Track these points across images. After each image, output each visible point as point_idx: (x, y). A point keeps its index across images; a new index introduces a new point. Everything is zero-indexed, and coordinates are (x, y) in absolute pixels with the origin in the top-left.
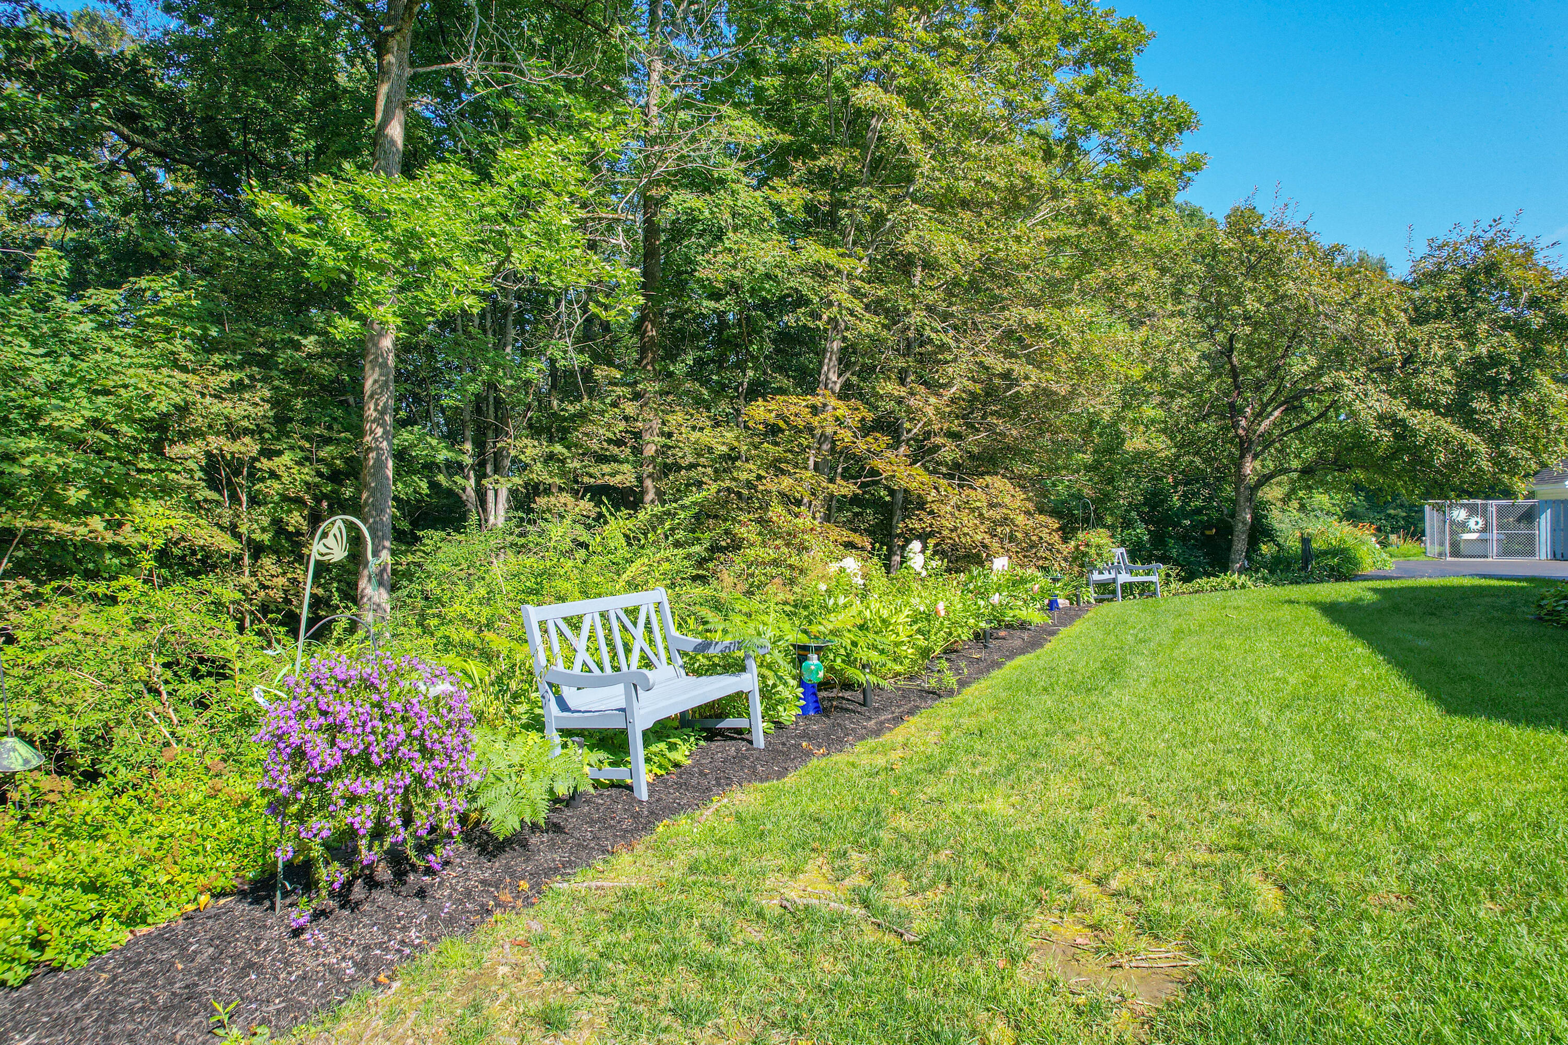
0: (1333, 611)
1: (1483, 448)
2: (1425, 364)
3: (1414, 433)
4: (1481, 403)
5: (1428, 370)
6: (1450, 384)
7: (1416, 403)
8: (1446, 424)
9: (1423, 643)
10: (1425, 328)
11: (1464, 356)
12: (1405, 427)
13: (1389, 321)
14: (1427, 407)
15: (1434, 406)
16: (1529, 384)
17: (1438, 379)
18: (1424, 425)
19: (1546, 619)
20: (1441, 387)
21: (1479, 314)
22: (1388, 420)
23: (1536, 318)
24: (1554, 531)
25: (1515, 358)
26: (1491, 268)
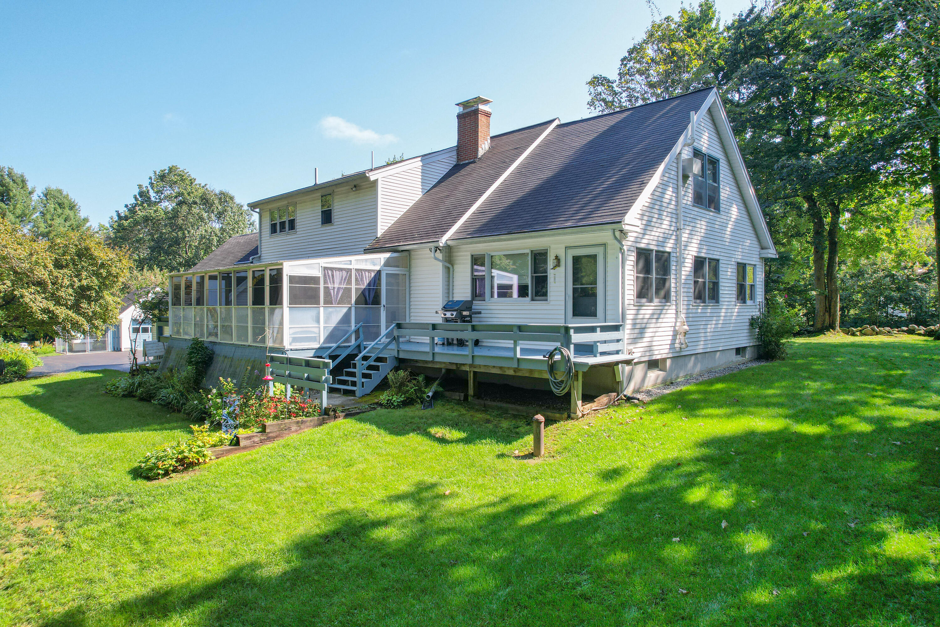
0: (28, 400)
1: (85, 323)
2: (61, 286)
3: (57, 317)
4: (84, 305)
5: (63, 289)
6: (72, 295)
7: (58, 302)
8: (70, 313)
9: (70, 411)
10: (62, 271)
11: (77, 284)
12: (54, 314)
13: (45, 267)
14: (62, 305)
15: (66, 305)
16: (102, 297)
17: (68, 294)
18: (62, 313)
19: (108, 393)
20: (68, 297)
21: (83, 267)
22: (46, 311)
23: (104, 272)
24: (114, 338)
25: (97, 288)
26: (87, 249)
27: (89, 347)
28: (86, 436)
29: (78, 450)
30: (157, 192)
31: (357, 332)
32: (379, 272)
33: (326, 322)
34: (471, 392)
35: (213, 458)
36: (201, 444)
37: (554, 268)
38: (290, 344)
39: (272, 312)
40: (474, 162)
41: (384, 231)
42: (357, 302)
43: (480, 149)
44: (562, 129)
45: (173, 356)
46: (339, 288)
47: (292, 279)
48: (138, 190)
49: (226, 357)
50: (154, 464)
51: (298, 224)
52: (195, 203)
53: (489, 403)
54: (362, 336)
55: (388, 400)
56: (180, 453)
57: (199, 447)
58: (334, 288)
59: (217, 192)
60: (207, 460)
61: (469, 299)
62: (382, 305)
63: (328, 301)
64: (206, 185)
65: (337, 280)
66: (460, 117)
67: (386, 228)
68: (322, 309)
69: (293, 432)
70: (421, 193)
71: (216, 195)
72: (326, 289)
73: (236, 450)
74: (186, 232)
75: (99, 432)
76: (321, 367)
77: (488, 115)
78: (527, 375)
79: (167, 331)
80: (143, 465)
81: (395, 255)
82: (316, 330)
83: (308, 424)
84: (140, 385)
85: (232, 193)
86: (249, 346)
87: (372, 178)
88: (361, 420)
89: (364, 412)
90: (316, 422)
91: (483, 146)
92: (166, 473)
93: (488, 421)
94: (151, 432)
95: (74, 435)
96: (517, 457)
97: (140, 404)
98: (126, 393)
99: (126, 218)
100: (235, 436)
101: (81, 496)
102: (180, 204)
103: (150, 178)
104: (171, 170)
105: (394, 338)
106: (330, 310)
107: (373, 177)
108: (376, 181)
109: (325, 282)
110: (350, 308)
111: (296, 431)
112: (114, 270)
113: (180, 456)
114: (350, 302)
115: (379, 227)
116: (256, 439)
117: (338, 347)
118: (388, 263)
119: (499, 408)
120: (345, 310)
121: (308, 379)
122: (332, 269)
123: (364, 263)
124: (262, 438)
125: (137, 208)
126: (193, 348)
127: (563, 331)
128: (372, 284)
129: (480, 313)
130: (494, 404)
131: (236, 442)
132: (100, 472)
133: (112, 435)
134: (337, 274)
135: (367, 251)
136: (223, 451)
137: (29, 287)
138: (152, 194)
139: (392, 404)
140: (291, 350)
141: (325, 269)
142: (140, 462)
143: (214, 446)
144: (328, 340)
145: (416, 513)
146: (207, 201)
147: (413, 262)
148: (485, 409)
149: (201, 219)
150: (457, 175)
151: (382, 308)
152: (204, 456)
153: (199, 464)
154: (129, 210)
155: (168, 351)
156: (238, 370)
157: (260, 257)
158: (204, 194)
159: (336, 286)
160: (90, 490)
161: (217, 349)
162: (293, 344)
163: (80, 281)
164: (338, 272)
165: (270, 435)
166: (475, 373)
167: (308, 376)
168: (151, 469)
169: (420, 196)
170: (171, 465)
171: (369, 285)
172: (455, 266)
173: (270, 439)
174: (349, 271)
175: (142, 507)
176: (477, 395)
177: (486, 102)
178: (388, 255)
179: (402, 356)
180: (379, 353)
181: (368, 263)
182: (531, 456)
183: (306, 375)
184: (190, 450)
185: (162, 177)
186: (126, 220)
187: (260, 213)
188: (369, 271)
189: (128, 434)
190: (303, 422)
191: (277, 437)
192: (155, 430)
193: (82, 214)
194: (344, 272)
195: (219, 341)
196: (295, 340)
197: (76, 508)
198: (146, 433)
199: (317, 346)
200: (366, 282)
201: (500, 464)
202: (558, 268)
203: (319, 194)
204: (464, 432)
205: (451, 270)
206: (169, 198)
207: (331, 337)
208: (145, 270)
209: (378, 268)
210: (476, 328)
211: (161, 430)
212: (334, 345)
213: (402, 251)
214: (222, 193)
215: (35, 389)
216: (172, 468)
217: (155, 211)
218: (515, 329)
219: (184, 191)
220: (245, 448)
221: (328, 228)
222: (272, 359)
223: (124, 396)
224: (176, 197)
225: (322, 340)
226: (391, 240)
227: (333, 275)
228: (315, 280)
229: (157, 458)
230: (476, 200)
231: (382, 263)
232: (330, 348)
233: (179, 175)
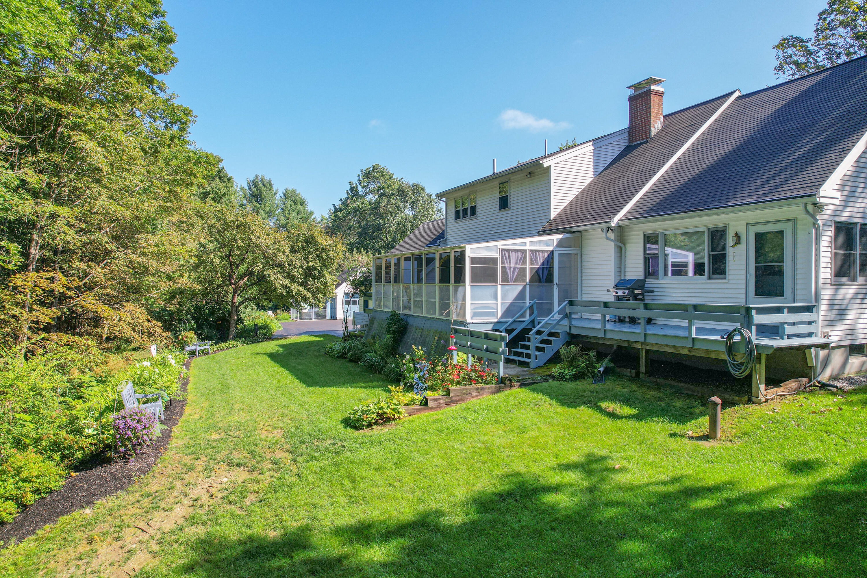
0: (272, 356)
1: (311, 297)
2: (295, 267)
3: (292, 292)
4: (310, 282)
5: (296, 270)
6: (302, 274)
7: (292, 281)
8: (301, 288)
9: (300, 367)
10: (295, 255)
11: (306, 266)
12: (290, 289)
13: (284, 252)
14: (295, 282)
15: (297, 282)
16: (323, 276)
17: (298, 273)
18: (295, 289)
19: (327, 354)
20: (299, 276)
21: (309, 252)
22: (284, 287)
23: (324, 255)
24: (331, 309)
25: (319, 268)
26: (313, 237)
27: (313, 315)
28: (311, 389)
29: (306, 399)
30: (363, 188)
31: (531, 308)
32: (552, 252)
33: (503, 299)
34: (643, 369)
35: (406, 415)
36: (397, 403)
37: (733, 246)
38: (472, 318)
39: (456, 290)
40: (647, 142)
41: (556, 213)
42: (531, 281)
43: (652, 129)
44: (744, 100)
45: (376, 324)
46: (515, 268)
47: (473, 260)
48: (349, 186)
49: (417, 328)
50: (360, 416)
51: (479, 210)
52: (393, 195)
53: (662, 381)
54: (536, 312)
55: (560, 373)
56: (380, 409)
57: (395, 404)
58: (510, 267)
59: (411, 184)
60: (401, 417)
61: (642, 277)
62: (555, 283)
63: (505, 280)
64: (402, 179)
65: (513, 261)
66: (631, 99)
67: (559, 211)
68: (499, 287)
69: (473, 397)
70: (592, 176)
71: (410, 187)
72: (504, 269)
73: (425, 409)
74: (386, 220)
75: (320, 387)
76: (499, 339)
77: (660, 94)
78: (703, 355)
79: (371, 304)
80: (352, 416)
81: (568, 236)
82: (494, 306)
83: (487, 391)
84: (350, 348)
85: (423, 184)
86: (437, 319)
87: (546, 165)
88: (534, 390)
89: (537, 383)
90: (494, 389)
91: (656, 126)
92: (369, 425)
93: (660, 399)
94: (358, 389)
95: (303, 387)
96: (691, 438)
97: (349, 365)
98: (340, 355)
99: (340, 210)
100: (424, 397)
101: (308, 437)
102: (381, 196)
103: (359, 176)
104: (374, 167)
105: (566, 315)
106: (507, 287)
107: (546, 163)
108: (550, 167)
109: (503, 263)
110: (525, 286)
111: (476, 396)
112: (332, 254)
113: (380, 412)
114: (524, 281)
115: (552, 210)
116: (442, 401)
117: (514, 322)
118: (560, 245)
119: (672, 387)
120: (520, 288)
121: (487, 350)
122: (508, 250)
123: (538, 244)
124: (447, 400)
125: (349, 201)
126: (391, 319)
127: (743, 311)
128: (546, 264)
129: (653, 291)
130: (668, 382)
131: (425, 403)
132: (321, 418)
133: (330, 389)
134: (513, 255)
135: (541, 233)
136: (414, 409)
137: (273, 268)
138: (360, 189)
139: (564, 377)
140: (472, 323)
141: (503, 250)
142: (350, 414)
143: (407, 405)
144: (504, 315)
145: (586, 484)
146: (403, 192)
147: (585, 242)
148: (658, 387)
149: (398, 208)
150: (629, 156)
151: (555, 286)
152: (399, 412)
153: (394, 419)
154: (343, 203)
155: (372, 321)
156: (427, 340)
157: (446, 240)
158: (400, 186)
159: (512, 265)
160: (314, 433)
161: (411, 321)
162: (474, 318)
163: (307, 263)
164: (514, 253)
165: (454, 398)
166: (647, 351)
167: (487, 348)
168: (357, 421)
169: (592, 179)
170: (373, 418)
171: (543, 264)
172: (628, 246)
173: (454, 402)
174: (524, 252)
175: (351, 451)
176: (649, 373)
177: (657, 82)
178: (560, 236)
179: (574, 331)
180: (552, 328)
181: (542, 245)
182: (705, 438)
183: (485, 346)
184: (388, 407)
185: (367, 174)
186: (341, 212)
187: (446, 202)
188: (543, 251)
189: (341, 389)
190: (482, 389)
191: (459, 400)
192: (362, 387)
193: (309, 209)
194: (519, 253)
195: (412, 313)
196: (475, 315)
197: (304, 446)
198: (355, 389)
199: (495, 320)
200: (540, 262)
201: (672, 443)
202: (738, 246)
203: (496, 183)
204: (635, 408)
205: (623, 249)
206: (372, 192)
207: (507, 312)
208: (354, 252)
209: (551, 249)
210: (648, 307)
211: (365, 387)
212: (510, 320)
213: (574, 232)
214: (415, 185)
215: (277, 348)
216: (373, 421)
217: (362, 203)
218: (691, 309)
219: (385, 186)
220: (432, 408)
221: (505, 213)
222: (456, 331)
223: (338, 357)
224: (378, 191)
225: (499, 315)
226: (564, 222)
227: (509, 256)
228: (494, 261)
229: (362, 412)
230: (649, 179)
231: (555, 243)
232: (507, 322)
233: (381, 172)
